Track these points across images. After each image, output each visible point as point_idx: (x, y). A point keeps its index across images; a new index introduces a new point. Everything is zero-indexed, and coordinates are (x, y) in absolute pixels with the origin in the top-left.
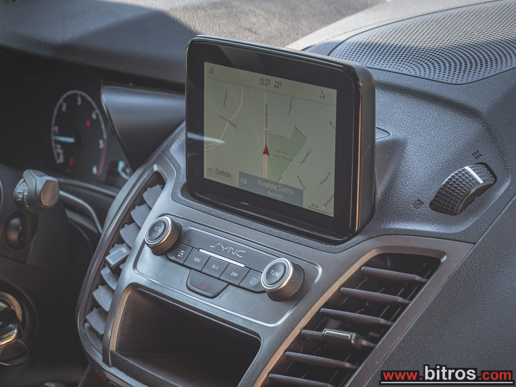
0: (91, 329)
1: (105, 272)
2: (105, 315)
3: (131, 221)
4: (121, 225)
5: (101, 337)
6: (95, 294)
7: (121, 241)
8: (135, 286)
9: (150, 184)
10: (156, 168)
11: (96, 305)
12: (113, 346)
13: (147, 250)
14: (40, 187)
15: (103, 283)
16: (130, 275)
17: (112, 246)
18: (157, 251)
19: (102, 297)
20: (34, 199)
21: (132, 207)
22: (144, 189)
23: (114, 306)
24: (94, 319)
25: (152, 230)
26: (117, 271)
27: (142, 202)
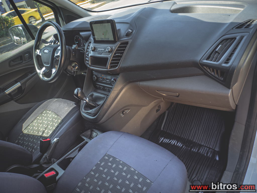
0: (87, 63)
1: (87, 56)
2: (88, 61)
3: (88, 48)
4: (87, 49)
5: (88, 64)
6: (86, 59)
7: (87, 51)
8: (91, 56)
9: (89, 43)
10: (89, 41)
11: (86, 60)
12: (90, 64)
13: (91, 51)
14: (75, 46)
15: (87, 57)
16: (90, 55)
17: (86, 52)
18: (92, 51)
19: (87, 59)
20: (75, 48)
21: (88, 47)
22: (89, 44)
23: (89, 59)
24: (87, 62)
25: (91, 48)
26: (88, 55)
27: (89, 46)
